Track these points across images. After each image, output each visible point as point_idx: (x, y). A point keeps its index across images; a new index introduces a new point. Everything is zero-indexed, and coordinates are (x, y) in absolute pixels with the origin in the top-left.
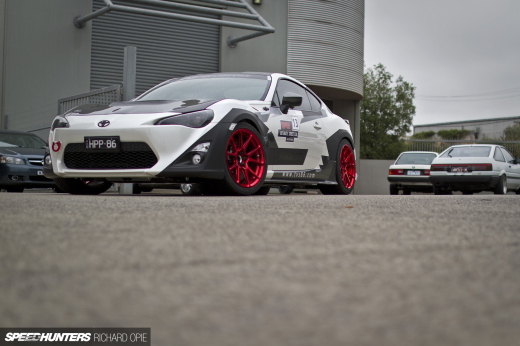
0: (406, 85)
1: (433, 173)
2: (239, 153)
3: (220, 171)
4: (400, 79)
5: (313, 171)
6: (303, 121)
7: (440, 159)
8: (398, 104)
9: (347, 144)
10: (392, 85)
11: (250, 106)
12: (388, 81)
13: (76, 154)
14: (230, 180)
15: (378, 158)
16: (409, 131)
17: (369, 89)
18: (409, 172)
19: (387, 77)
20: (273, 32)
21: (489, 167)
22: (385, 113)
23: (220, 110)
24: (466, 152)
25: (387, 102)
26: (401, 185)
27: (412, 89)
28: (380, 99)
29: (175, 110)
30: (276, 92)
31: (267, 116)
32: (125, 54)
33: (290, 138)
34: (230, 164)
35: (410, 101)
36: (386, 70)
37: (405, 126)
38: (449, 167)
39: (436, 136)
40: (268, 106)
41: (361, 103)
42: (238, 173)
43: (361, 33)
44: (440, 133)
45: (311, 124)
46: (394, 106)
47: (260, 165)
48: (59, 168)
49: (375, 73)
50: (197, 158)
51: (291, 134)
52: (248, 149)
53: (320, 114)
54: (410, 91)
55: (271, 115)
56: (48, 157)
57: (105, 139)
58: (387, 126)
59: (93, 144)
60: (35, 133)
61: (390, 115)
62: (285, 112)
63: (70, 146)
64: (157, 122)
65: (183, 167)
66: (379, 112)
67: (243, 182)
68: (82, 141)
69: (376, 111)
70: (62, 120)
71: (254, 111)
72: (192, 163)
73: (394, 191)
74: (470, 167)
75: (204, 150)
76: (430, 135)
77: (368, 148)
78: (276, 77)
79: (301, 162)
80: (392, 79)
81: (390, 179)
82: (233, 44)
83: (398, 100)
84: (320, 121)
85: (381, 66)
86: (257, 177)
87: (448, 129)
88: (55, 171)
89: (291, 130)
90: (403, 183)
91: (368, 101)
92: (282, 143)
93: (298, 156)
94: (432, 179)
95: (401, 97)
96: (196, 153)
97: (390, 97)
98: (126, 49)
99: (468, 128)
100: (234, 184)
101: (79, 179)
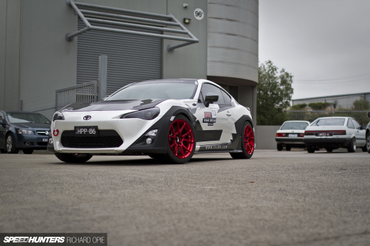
0: (287, 74)
1: (306, 137)
2: (177, 135)
3: (165, 148)
4: (283, 71)
5: (226, 144)
6: (219, 111)
7: (311, 127)
8: (282, 87)
9: (248, 124)
10: (278, 74)
11: (183, 103)
12: (275, 72)
13: (70, 138)
14: (172, 154)
15: (269, 124)
16: (289, 105)
17: (262, 77)
18: (290, 135)
19: (274, 69)
20: (197, 42)
21: (344, 132)
22: (273, 94)
23: (164, 108)
24: (328, 122)
25: (274, 86)
26: (285, 144)
27: (291, 77)
28: (270, 84)
29: (134, 108)
30: (201, 92)
31: (196, 109)
32: (100, 61)
33: (211, 123)
34: (171, 143)
35: (290, 85)
36: (274, 65)
37: (287, 102)
38: (317, 133)
39: (307, 107)
40: (196, 103)
41: (257, 86)
42: (176, 148)
43: (256, 41)
44: (310, 105)
45: (224, 113)
46: (279, 89)
47: (191, 143)
48: (58, 147)
49: (266, 66)
50: (149, 140)
51: (211, 121)
52: (183, 133)
53: (231, 105)
54: (289, 78)
55: (198, 109)
56: (51, 139)
57: (88, 128)
58: (274, 102)
59: (80, 131)
60: (40, 112)
61: (277, 94)
62: (207, 106)
63: (65, 132)
64: (122, 117)
65: (140, 146)
66: (269, 93)
67: (180, 155)
68: (73, 129)
69: (267, 91)
70: (60, 114)
71: (186, 107)
72: (146, 143)
73: (280, 148)
74: (331, 133)
75: (154, 134)
76: (303, 106)
77: (262, 117)
78: (201, 82)
79: (218, 139)
80: (278, 70)
81: (277, 140)
82: (171, 50)
83: (281, 85)
84: (231, 110)
85: (270, 62)
86: (189, 151)
87: (315, 102)
88: (55, 149)
89: (210, 118)
90: (286, 143)
91: (262, 86)
92: (205, 127)
93: (216, 135)
94: (306, 140)
95: (284, 82)
96: (148, 137)
97: (276, 83)
98: (100, 57)
99: (329, 101)
100: (174, 156)
101: (71, 154)
